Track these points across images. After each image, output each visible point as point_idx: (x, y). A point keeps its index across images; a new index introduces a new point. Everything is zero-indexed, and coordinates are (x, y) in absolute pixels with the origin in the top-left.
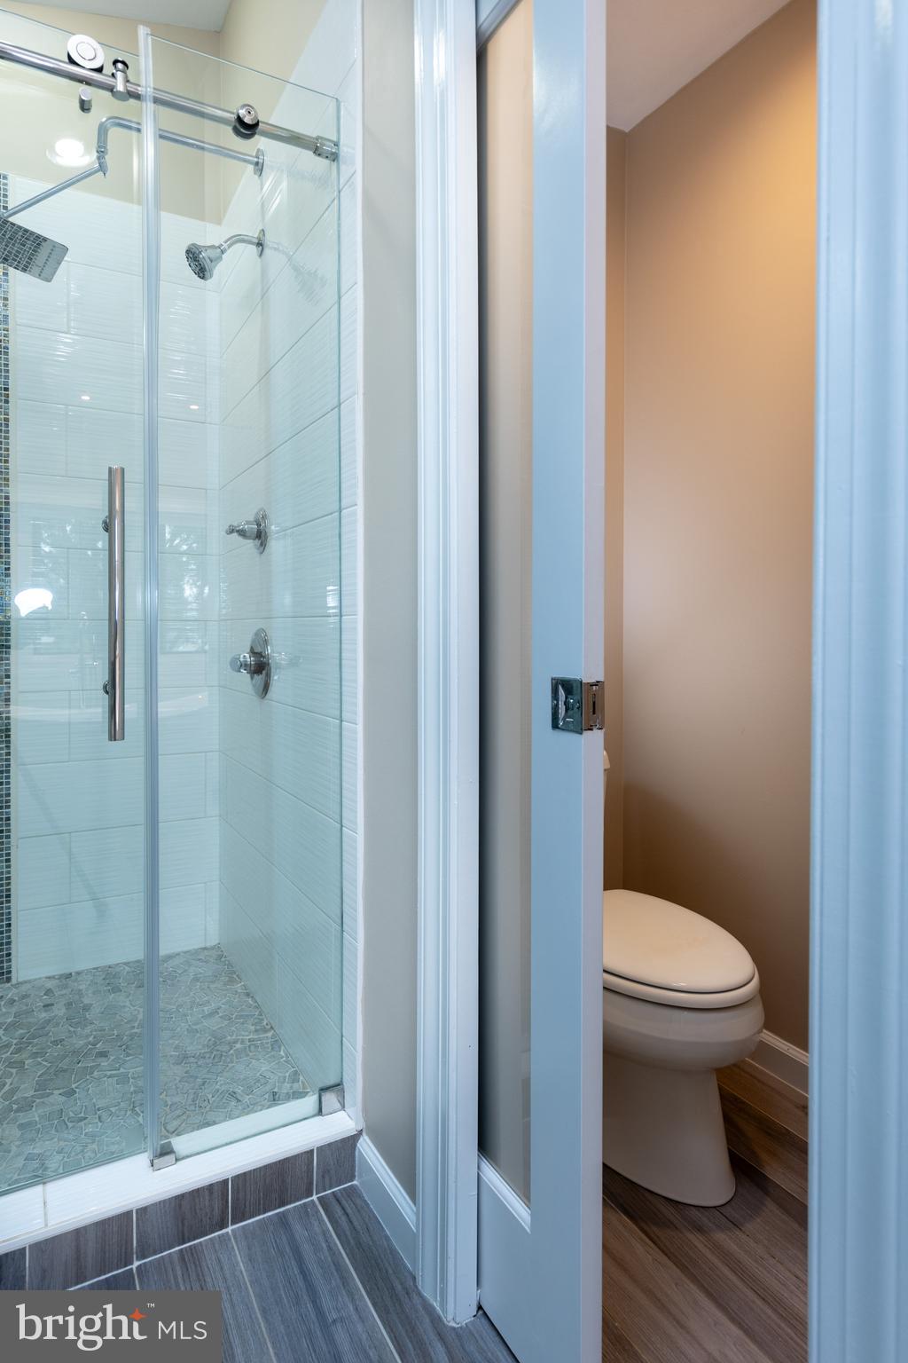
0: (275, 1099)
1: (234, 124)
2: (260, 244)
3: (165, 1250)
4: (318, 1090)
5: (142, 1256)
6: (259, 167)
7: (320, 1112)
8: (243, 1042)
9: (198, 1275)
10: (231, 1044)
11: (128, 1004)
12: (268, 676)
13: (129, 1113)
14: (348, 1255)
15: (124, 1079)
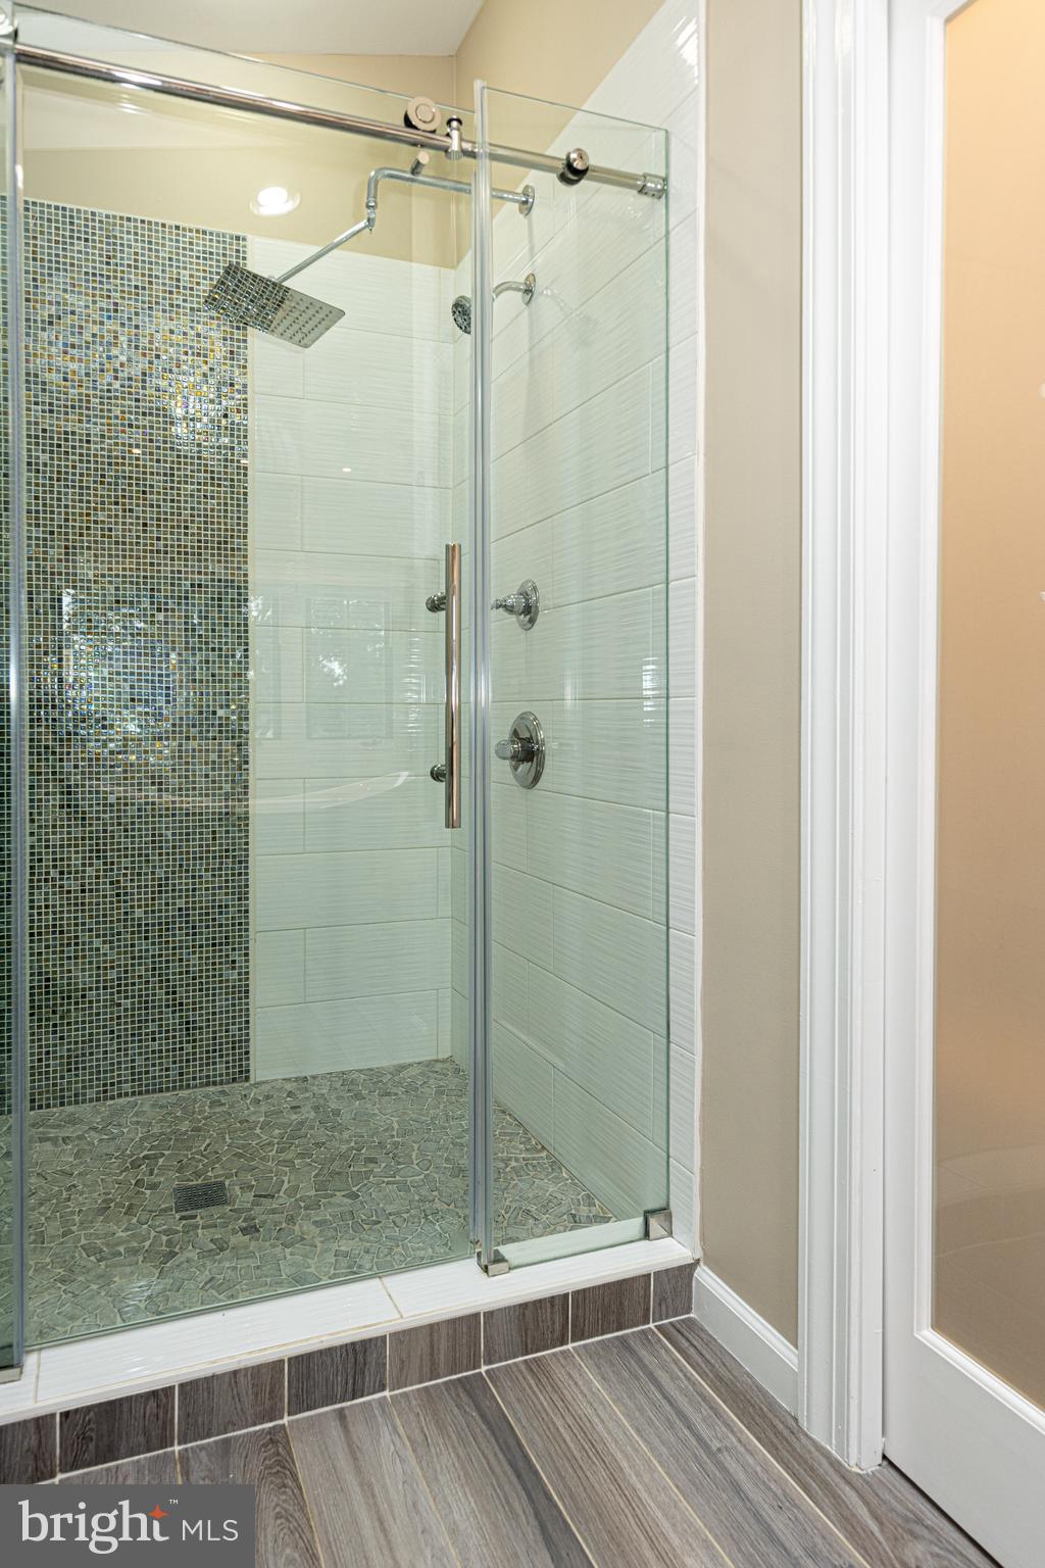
0: (576, 1222)
1: (562, 171)
2: (528, 291)
3: (510, 1359)
4: (642, 1213)
5: (490, 1362)
6: (526, 206)
7: (646, 1235)
8: (517, 1160)
9: (553, 1387)
10: (506, 1161)
11: (377, 1111)
12: (541, 765)
13: (423, 1221)
14: (710, 1387)
15: (403, 1187)
